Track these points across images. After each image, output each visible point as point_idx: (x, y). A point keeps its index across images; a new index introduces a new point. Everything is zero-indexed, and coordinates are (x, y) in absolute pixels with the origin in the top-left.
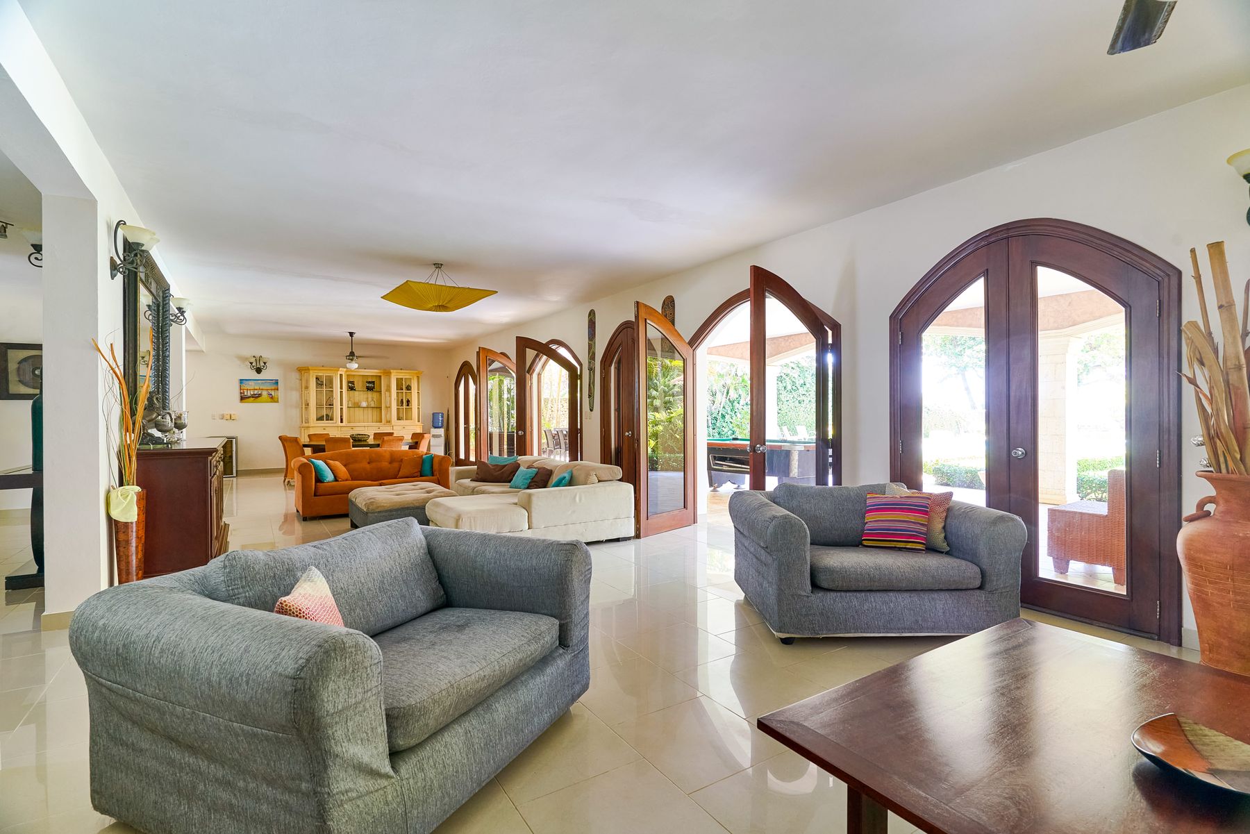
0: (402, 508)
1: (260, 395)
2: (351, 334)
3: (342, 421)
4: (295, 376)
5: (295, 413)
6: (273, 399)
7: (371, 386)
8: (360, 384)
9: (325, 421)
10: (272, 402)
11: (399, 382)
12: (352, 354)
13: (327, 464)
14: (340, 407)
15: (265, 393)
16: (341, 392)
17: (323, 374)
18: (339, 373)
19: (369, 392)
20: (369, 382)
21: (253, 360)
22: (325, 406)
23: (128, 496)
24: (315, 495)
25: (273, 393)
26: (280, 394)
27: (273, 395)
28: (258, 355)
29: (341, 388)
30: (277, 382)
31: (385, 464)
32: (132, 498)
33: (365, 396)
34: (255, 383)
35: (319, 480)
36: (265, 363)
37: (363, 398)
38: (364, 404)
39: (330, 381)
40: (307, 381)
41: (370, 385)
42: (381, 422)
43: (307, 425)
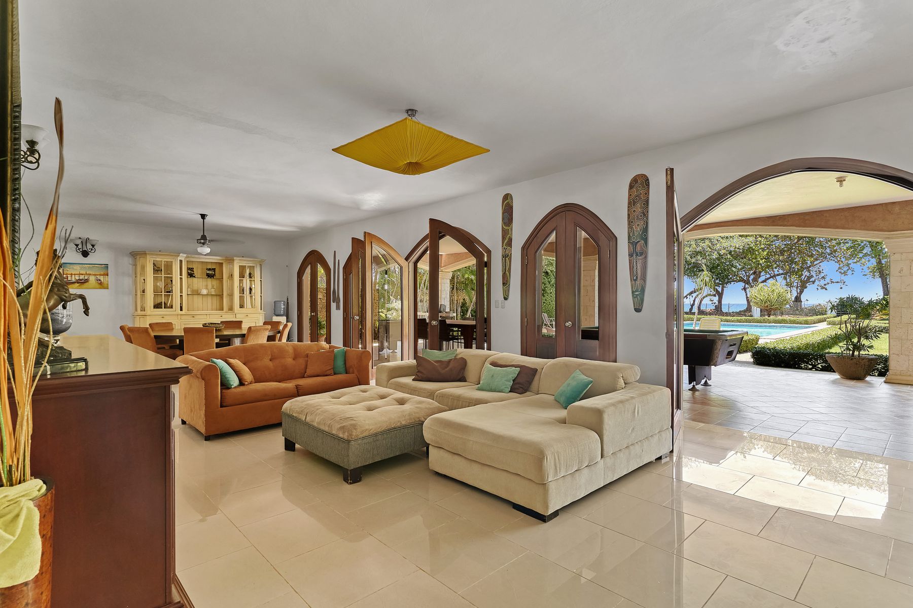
0: (389, 430)
1: (86, 281)
2: (203, 216)
3: (181, 310)
4: (127, 261)
5: (128, 300)
6: (101, 285)
7: (211, 274)
8: (200, 271)
9: (163, 309)
10: (100, 288)
11: (242, 269)
12: (204, 237)
13: (229, 364)
14: (179, 294)
15: (92, 279)
16: (181, 278)
17: (162, 259)
18: (179, 258)
19: (209, 279)
20: (210, 269)
21: (79, 242)
22: (163, 293)
23: (17, 516)
24: (222, 406)
25: (102, 278)
26: (110, 280)
27: (102, 280)
28: (85, 236)
29: (181, 274)
30: (106, 266)
31: (289, 361)
32: (29, 518)
33: (204, 283)
34: (81, 268)
35: (225, 385)
36: (93, 246)
37: (204, 286)
38: (204, 292)
39: (169, 267)
40: (143, 268)
41: (210, 272)
42: (223, 310)
43: (143, 313)
